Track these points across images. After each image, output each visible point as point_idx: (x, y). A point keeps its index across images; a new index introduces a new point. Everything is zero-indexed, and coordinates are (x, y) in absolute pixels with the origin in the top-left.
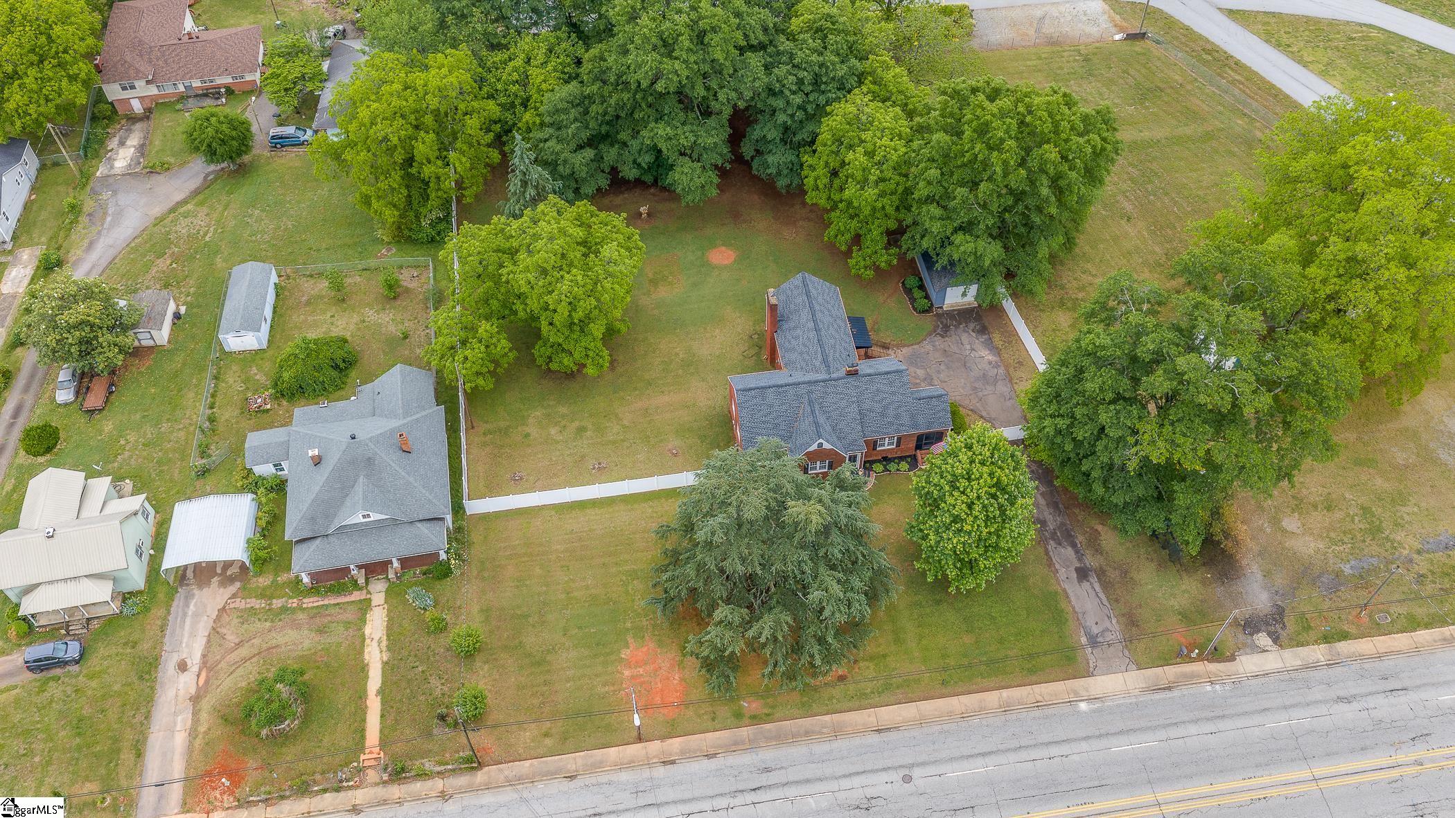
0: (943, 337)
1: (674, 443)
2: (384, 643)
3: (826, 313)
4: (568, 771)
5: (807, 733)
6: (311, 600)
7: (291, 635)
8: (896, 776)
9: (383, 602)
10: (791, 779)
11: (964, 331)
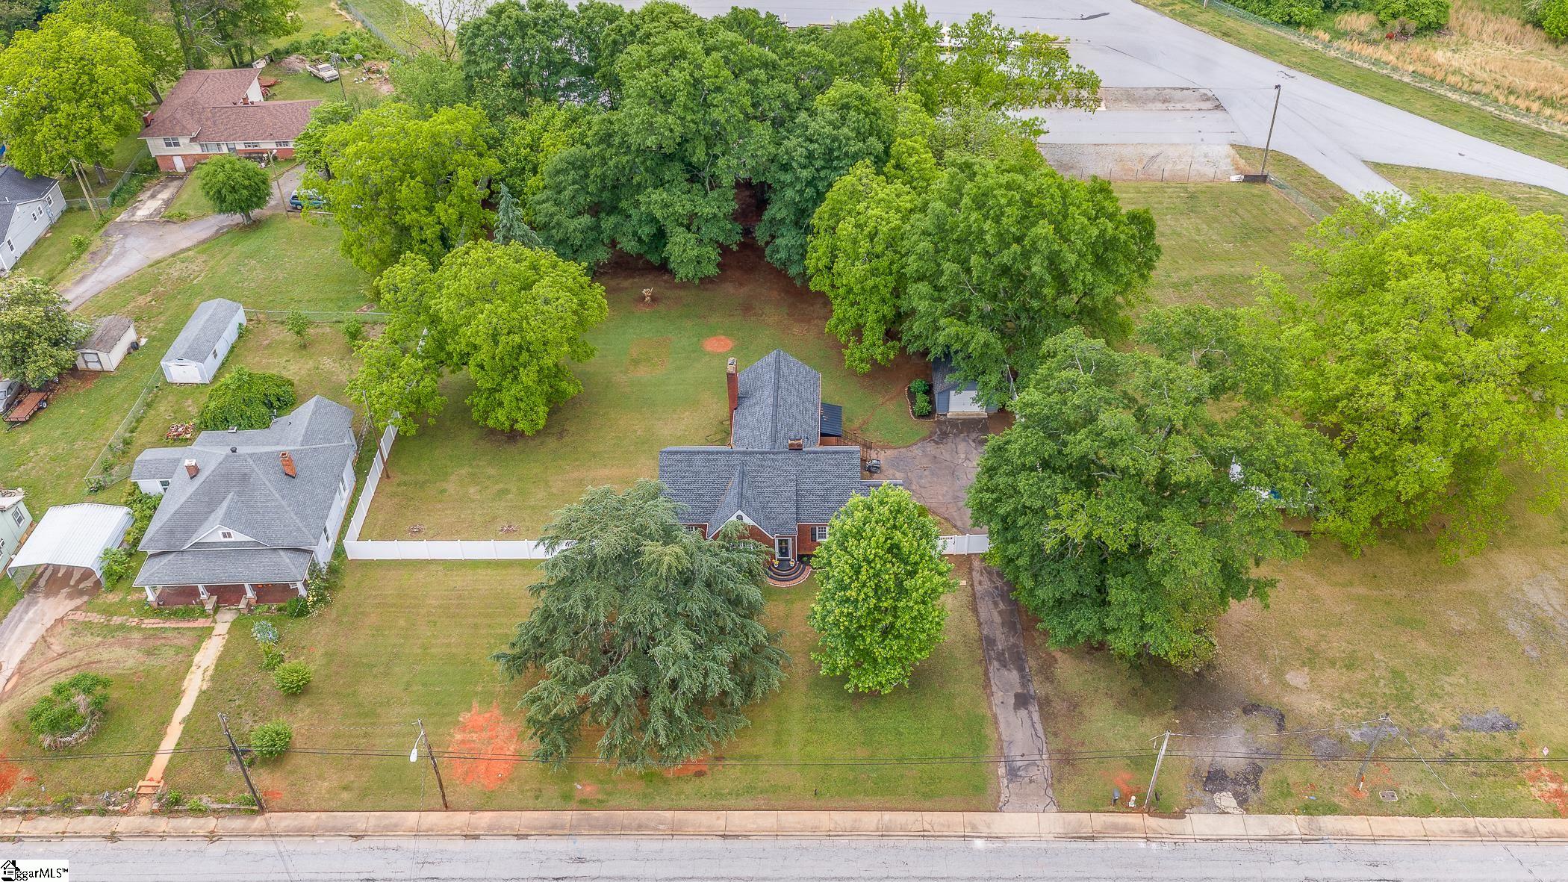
0: (937, 443)
2: (210, 672)
3: (794, 392)
5: (640, 827)
6: (153, 621)
7: (119, 652)
9: (225, 632)
10: (604, 873)
11: (964, 440)
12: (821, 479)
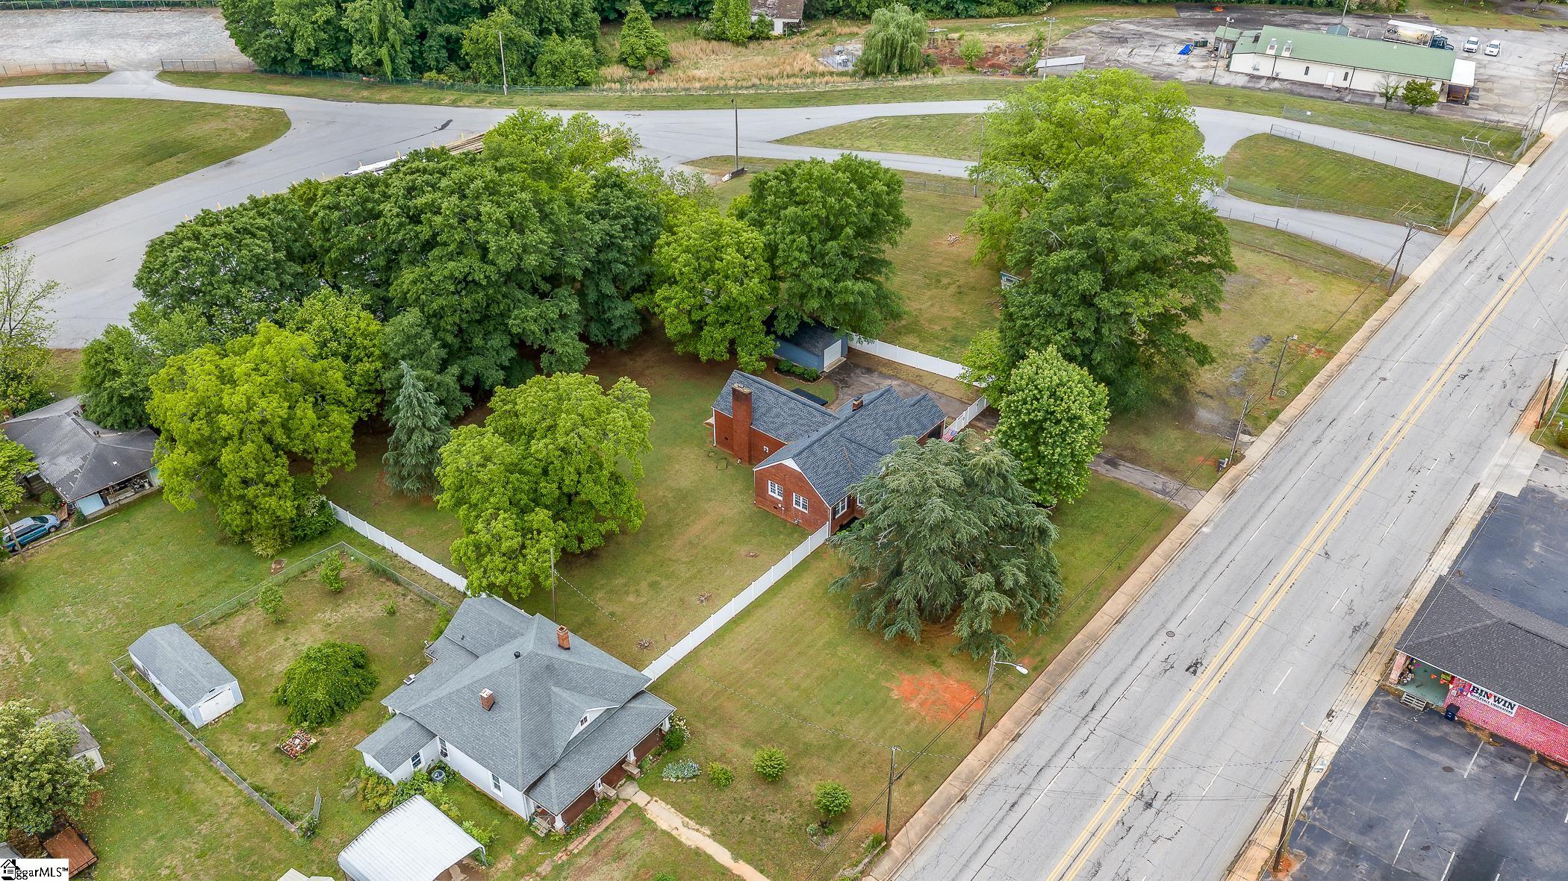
0: (848, 387)
2: (692, 823)
4: (956, 796)
5: (1079, 654)
6: (576, 843)
8: (1162, 637)
9: (649, 798)
10: (1106, 685)
11: (858, 377)
12: (888, 418)
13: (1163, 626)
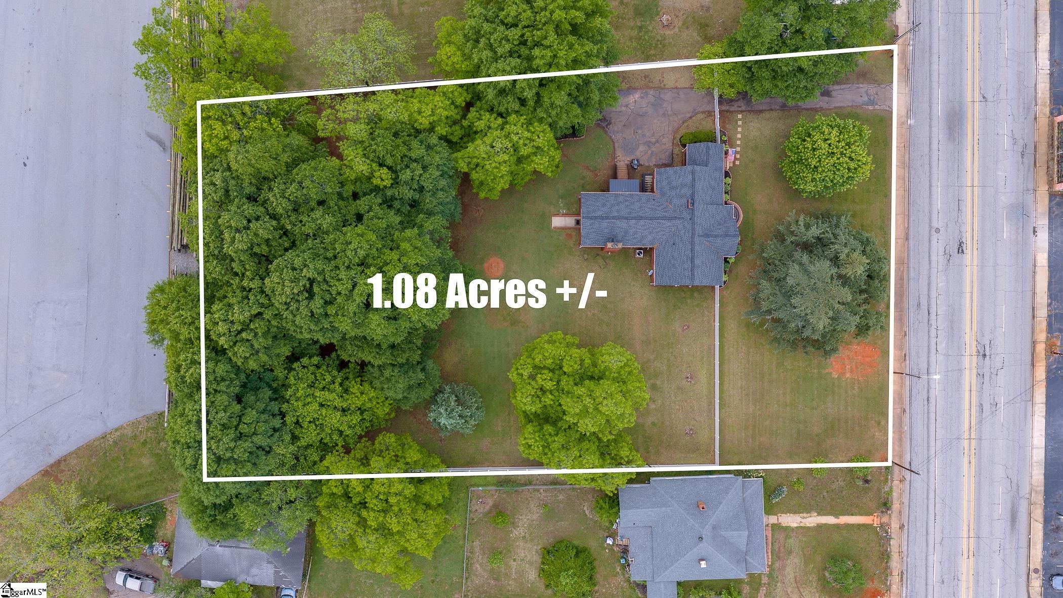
1: (677, 326)
2: (805, 515)
4: (901, 413)
7: (788, 570)
8: (935, 236)
9: (776, 517)
10: (926, 293)
13: (930, 227)
